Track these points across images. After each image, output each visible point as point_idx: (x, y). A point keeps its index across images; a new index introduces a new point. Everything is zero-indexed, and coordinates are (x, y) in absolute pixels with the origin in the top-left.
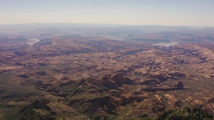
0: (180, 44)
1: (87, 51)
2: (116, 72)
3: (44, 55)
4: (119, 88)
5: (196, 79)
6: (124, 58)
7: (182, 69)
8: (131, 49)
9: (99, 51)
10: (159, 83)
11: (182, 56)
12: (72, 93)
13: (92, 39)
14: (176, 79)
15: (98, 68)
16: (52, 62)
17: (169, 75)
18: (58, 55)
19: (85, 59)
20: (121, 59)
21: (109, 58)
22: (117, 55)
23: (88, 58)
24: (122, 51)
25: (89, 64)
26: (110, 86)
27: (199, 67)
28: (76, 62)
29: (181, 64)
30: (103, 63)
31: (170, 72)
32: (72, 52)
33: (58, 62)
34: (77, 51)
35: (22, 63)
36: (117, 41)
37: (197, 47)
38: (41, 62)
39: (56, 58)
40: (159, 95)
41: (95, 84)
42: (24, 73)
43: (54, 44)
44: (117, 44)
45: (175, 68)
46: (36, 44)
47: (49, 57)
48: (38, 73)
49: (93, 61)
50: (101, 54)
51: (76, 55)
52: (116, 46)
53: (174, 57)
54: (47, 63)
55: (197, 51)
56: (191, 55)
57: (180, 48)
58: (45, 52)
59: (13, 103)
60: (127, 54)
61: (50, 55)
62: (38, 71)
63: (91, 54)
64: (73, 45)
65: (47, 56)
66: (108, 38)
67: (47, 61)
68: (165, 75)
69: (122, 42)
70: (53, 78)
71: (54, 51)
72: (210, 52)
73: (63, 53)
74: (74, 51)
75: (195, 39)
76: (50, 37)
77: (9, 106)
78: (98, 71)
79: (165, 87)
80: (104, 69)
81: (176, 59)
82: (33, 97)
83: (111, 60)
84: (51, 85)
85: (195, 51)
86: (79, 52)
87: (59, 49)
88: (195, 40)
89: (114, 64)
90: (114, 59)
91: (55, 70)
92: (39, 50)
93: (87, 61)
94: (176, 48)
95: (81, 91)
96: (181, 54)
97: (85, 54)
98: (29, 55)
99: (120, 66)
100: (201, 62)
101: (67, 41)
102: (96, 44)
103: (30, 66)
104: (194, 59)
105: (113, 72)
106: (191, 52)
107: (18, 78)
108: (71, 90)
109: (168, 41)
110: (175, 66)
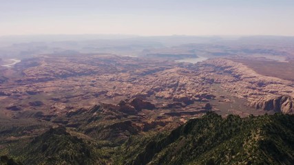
0: (209, 59)
1: (91, 73)
2: (133, 97)
3: (32, 81)
4: (139, 114)
5: (228, 100)
6: (141, 80)
7: (211, 90)
8: (149, 68)
9: (107, 72)
10: (184, 107)
11: (212, 74)
12: (85, 122)
13: (95, 56)
14: (203, 101)
15: (110, 94)
16: (45, 90)
17: (196, 96)
18: (51, 79)
19: (90, 83)
20: (137, 81)
21: (121, 81)
22: (132, 77)
23: (93, 81)
24: (137, 71)
25: (96, 89)
26: (129, 112)
27: (232, 86)
28: (78, 87)
29: (211, 83)
30: (114, 88)
31: (197, 94)
32: (71, 75)
33: (54, 88)
34: (77, 74)
35: (5, 92)
36: (129, 58)
37: (230, 63)
38: (31, 89)
39: (49, 83)
40: (185, 119)
41: (111, 109)
42: (11, 105)
43: (44, 65)
44: (130, 62)
45: (204, 88)
46: (16, 65)
47: (40, 83)
48: (32, 104)
49: (101, 86)
50: (111, 76)
51: (76, 79)
52: (129, 65)
53: (202, 75)
54: (38, 90)
55: (230, 67)
56: (222, 72)
57: (210, 65)
58: (33, 76)
59: (12, 138)
60: (145, 75)
61: (41, 80)
62: (31, 101)
63: (96, 76)
64: (70, 65)
65: (37, 82)
66: (118, 54)
67: (38, 88)
68: (191, 97)
69: (137, 60)
70: (55, 107)
71: (45, 75)
72: (246, 67)
73: (57, 76)
74: (73, 74)
75: (229, 52)
76: (36, 56)
77: (10, 142)
78: (110, 97)
79: (191, 110)
80: (117, 95)
81: (204, 78)
82: (37, 130)
83: (124, 83)
84: (55, 116)
85: (227, 67)
86: (80, 74)
87: (51, 72)
88: (228, 54)
89: (129, 87)
90: (128, 81)
91: (53, 99)
92: (24, 74)
93: (92, 85)
94: (205, 65)
95: (96, 119)
96: (211, 72)
97: (88, 77)
98: (11, 82)
99: (137, 90)
100: (234, 81)
101: (61, 61)
102: (102, 63)
103: (17, 96)
104: (226, 77)
105: (129, 97)
106: (222, 69)
107: (6, 111)
108: (83, 118)
109: (195, 56)
110: (203, 86)
